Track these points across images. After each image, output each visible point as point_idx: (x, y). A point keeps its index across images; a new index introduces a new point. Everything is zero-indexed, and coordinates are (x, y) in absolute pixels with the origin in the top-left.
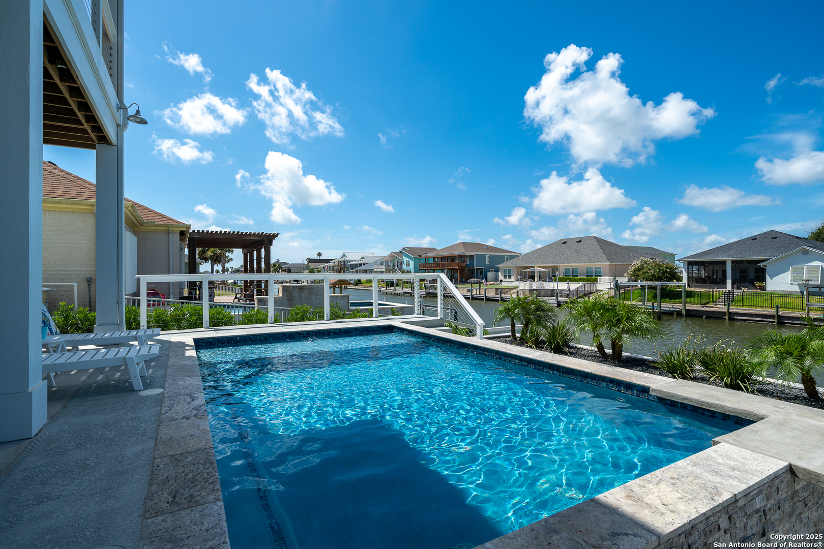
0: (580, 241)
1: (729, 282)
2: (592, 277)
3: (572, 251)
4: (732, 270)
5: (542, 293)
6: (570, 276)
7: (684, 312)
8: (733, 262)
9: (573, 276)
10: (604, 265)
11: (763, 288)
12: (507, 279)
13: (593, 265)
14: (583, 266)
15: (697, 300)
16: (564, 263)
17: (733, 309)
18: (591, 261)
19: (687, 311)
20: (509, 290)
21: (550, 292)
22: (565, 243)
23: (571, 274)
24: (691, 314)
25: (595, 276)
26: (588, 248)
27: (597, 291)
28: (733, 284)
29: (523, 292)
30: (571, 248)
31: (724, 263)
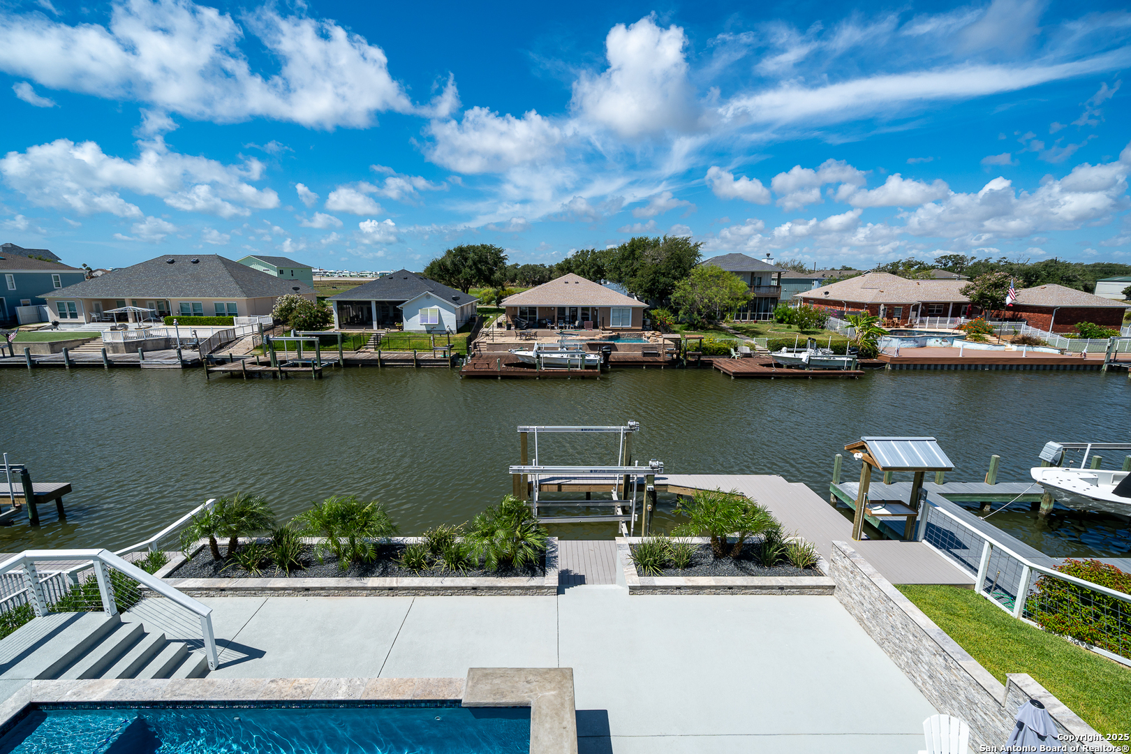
0: (197, 262)
1: (375, 324)
2: (224, 316)
3: (186, 276)
4: (377, 310)
5: (149, 345)
6: (191, 316)
7: (341, 363)
8: (377, 302)
9: (195, 314)
10: (240, 300)
11: (401, 328)
12: (69, 320)
13: (225, 300)
14: (208, 300)
15: (350, 344)
16: (177, 296)
17: (384, 355)
18: (219, 294)
19: (345, 361)
20: (81, 342)
21: (163, 343)
22: (172, 262)
23: (192, 312)
24: (349, 364)
25: (229, 314)
26: (212, 273)
27: (236, 339)
28: (378, 324)
29: (112, 347)
30: (185, 272)
31: (369, 303)
